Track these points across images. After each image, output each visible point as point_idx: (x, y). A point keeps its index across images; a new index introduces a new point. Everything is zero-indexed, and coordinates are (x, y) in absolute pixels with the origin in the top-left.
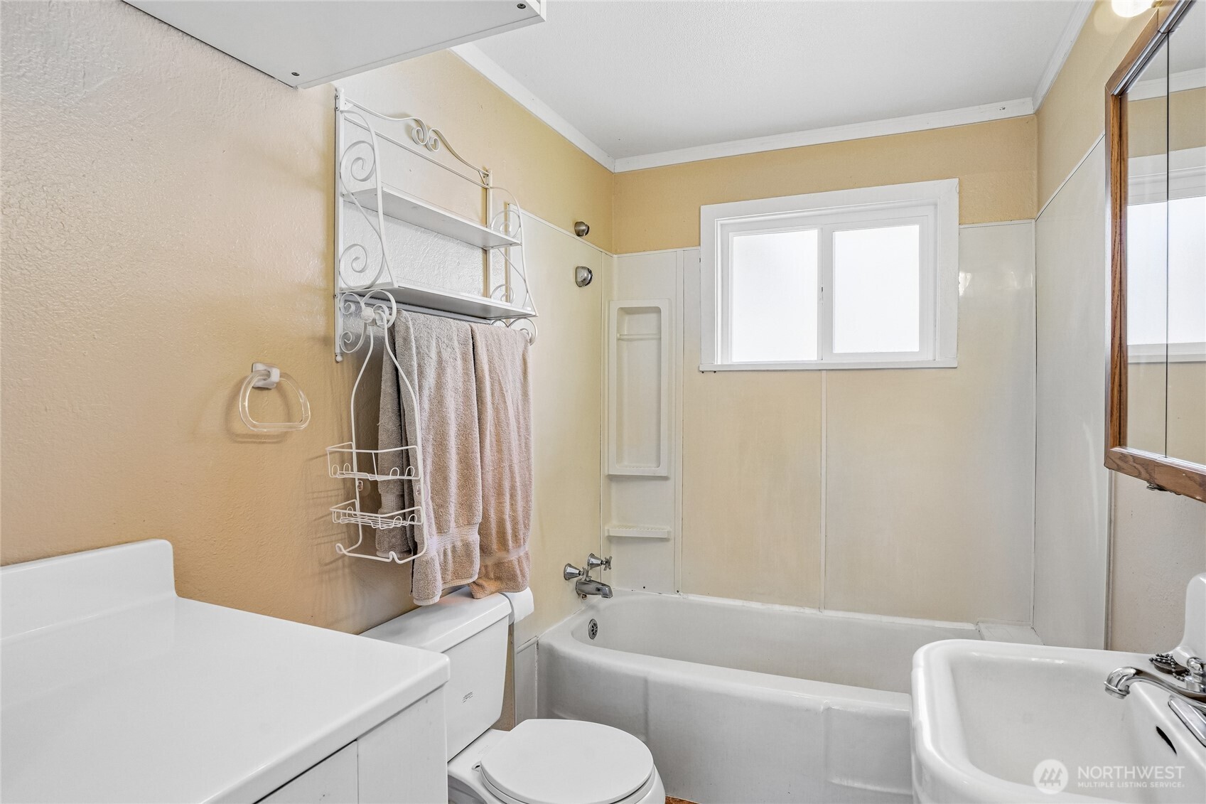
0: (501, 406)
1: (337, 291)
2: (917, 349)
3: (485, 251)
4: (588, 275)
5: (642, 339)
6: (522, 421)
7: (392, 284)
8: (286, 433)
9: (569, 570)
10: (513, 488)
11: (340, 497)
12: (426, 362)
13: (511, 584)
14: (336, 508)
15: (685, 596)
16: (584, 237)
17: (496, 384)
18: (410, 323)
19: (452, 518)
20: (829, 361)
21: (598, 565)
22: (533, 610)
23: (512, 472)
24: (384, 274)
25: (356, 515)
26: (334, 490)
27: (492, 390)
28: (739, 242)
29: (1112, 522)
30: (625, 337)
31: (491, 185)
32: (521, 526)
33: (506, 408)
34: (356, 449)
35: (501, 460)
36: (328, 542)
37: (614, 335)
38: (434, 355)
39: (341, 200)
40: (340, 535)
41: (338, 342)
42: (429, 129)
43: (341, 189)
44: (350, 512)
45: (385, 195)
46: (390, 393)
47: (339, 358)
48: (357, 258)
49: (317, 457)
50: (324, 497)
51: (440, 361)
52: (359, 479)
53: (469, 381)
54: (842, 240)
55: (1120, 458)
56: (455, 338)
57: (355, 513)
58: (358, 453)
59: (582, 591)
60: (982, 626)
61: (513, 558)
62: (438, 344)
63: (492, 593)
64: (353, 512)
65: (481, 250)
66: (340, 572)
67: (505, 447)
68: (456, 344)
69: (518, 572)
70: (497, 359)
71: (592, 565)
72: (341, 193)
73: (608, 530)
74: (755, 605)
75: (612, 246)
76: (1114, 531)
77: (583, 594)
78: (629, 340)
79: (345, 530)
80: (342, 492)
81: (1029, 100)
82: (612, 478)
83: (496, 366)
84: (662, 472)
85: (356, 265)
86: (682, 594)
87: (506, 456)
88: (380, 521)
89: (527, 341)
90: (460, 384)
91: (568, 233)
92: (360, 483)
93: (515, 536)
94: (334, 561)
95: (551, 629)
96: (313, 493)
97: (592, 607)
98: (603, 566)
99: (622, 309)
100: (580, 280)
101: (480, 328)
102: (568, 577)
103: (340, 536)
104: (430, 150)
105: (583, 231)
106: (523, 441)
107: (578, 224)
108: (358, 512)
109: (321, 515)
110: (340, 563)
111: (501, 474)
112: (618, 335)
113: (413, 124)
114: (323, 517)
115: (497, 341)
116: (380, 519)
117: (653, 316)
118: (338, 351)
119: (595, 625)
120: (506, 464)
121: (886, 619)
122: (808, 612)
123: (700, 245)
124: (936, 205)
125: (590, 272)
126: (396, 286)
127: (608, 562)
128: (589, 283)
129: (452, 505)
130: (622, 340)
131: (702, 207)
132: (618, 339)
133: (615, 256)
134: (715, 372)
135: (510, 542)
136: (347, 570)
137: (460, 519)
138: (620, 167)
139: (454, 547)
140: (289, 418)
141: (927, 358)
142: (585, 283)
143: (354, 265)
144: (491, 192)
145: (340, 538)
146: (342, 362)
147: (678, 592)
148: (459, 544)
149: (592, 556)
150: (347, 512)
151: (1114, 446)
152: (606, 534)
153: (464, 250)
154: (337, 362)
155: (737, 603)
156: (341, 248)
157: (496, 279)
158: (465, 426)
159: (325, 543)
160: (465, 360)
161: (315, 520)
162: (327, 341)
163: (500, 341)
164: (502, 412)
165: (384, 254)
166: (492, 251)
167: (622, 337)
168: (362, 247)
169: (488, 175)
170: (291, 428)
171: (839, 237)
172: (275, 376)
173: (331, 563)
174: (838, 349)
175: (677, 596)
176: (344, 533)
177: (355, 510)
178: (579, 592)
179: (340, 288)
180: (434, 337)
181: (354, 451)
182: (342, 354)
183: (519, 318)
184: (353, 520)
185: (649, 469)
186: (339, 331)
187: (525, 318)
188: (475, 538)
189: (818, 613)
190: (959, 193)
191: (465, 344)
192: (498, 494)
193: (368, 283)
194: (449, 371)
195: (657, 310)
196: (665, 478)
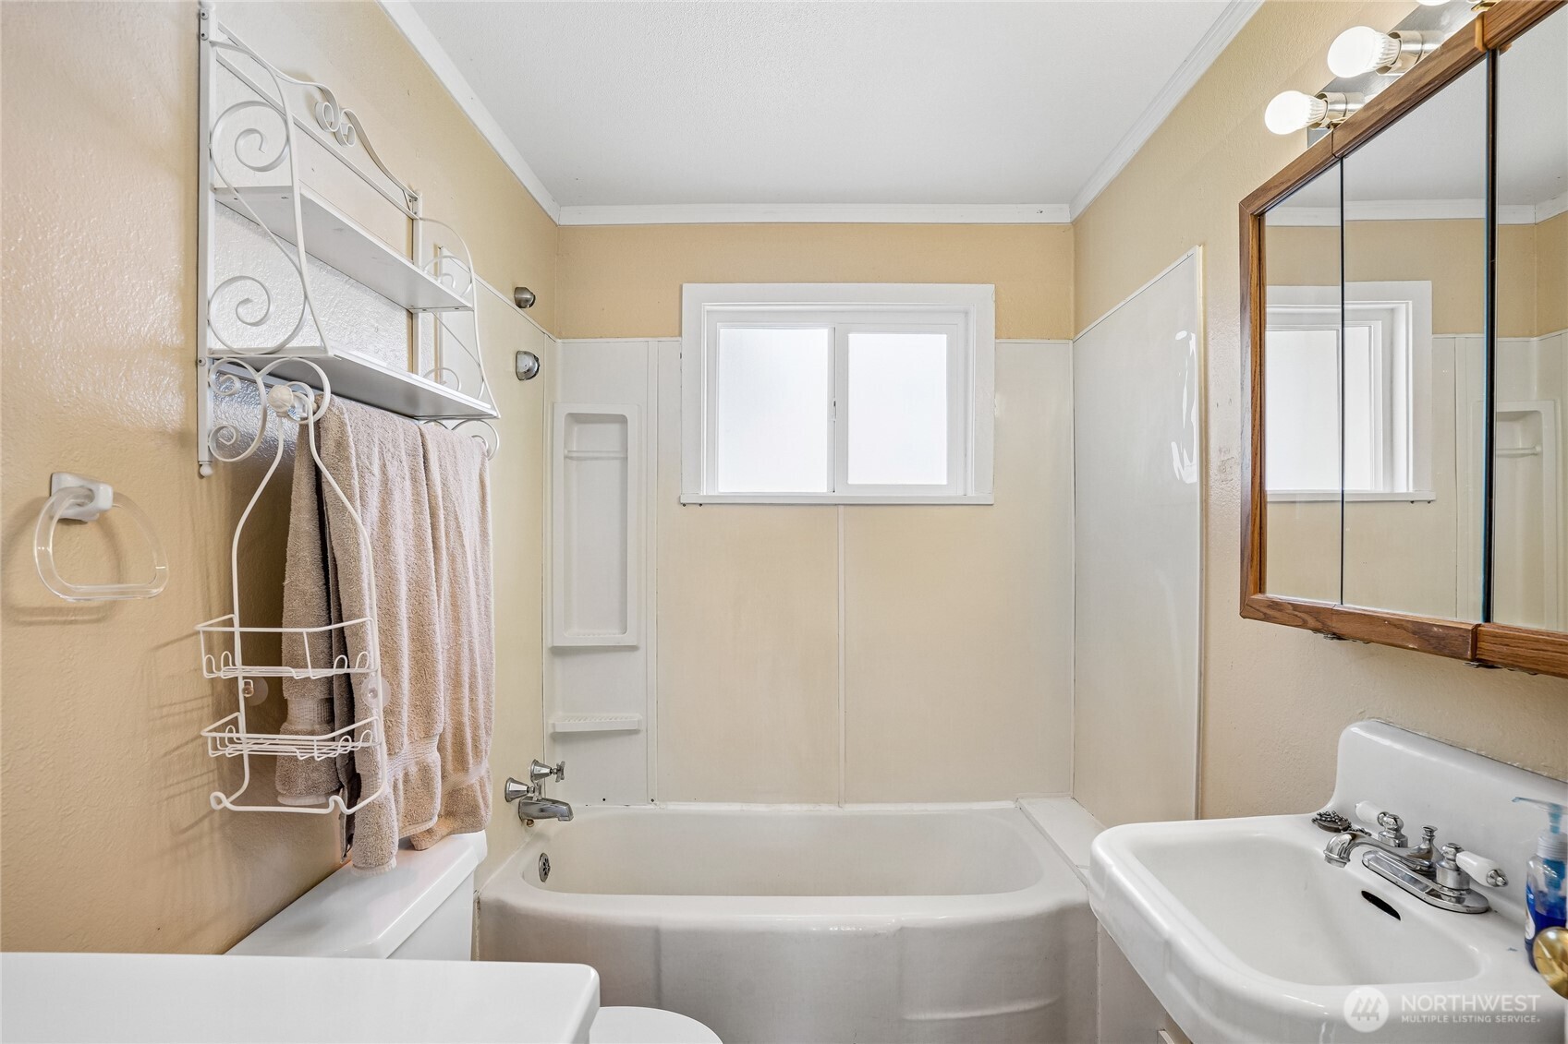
0: (458, 552)
1: (204, 355)
2: (945, 483)
3: (411, 315)
4: (534, 364)
5: (597, 458)
6: (481, 575)
7: (325, 350)
8: (113, 604)
9: (513, 787)
10: (473, 676)
11: (206, 709)
12: (366, 481)
13: (469, 820)
14: (210, 731)
15: (663, 806)
16: (528, 309)
17: (451, 518)
18: (346, 416)
19: (405, 730)
20: (842, 494)
21: (546, 775)
22: (486, 854)
23: (471, 650)
24: (305, 330)
25: (238, 739)
26: (196, 699)
27: (446, 526)
28: (728, 336)
29: (1203, 675)
30: (574, 455)
31: (420, 214)
32: (482, 732)
33: (464, 553)
34: (241, 626)
35: (457, 634)
36: (186, 792)
37: (560, 453)
38: (376, 469)
39: (210, 200)
40: (205, 777)
41: (205, 443)
42: (342, 109)
43: (213, 177)
44: (230, 735)
45: (304, 200)
46: (307, 532)
47: (206, 470)
48: (247, 301)
49: (167, 644)
50: (179, 714)
51: (385, 481)
52: (244, 678)
53: (421, 513)
54: (859, 343)
55: (1269, 606)
56: (402, 445)
57: (238, 735)
58: (242, 634)
59: (527, 815)
60: (1024, 802)
61: (473, 781)
62: (381, 453)
63: (443, 837)
64: (234, 735)
65: (405, 313)
66: (206, 841)
67: (463, 617)
68: (404, 457)
69: (481, 800)
70: (452, 479)
71: (535, 776)
72: (212, 185)
73: (554, 725)
74: (760, 808)
75: (557, 328)
76: (1204, 685)
77: (528, 820)
78: (579, 459)
79: (213, 766)
80: (209, 701)
81: (1066, 207)
82: (559, 652)
83: (452, 490)
84: (628, 639)
85: (246, 312)
86: (658, 803)
87: (464, 628)
88: (315, 747)
89: (484, 454)
90: (410, 517)
91: (509, 302)
92: (246, 683)
93: (476, 747)
94: (196, 823)
95: (493, 876)
96: (161, 707)
97: (540, 836)
98: (554, 777)
99: (571, 415)
100: (522, 369)
101: (430, 429)
102: (510, 797)
103: (205, 779)
104: (341, 142)
105: (527, 301)
106: (482, 603)
107: (518, 290)
108: (243, 734)
109: (175, 746)
110: (206, 823)
111: (458, 655)
112: (566, 452)
113: (318, 96)
114: (178, 748)
115: (451, 452)
116: (315, 743)
117: (614, 428)
118: (204, 457)
119: (547, 860)
120: (465, 640)
121: (918, 808)
122: (826, 809)
123: (680, 335)
124: (966, 313)
125: (537, 359)
126: (331, 354)
127: (560, 770)
128: (535, 375)
129: (405, 707)
130: (571, 458)
131: (685, 286)
132: (566, 457)
133: (559, 341)
134: (701, 505)
135: (471, 757)
136: (217, 836)
137: (414, 729)
138: (567, 217)
139: (406, 775)
140: (119, 573)
141: (955, 493)
142: (529, 375)
143: (240, 310)
144: (420, 226)
145: (207, 781)
146: (209, 477)
147: (652, 800)
148: (413, 770)
149: (536, 762)
150: (227, 735)
151: (1254, 593)
152: (551, 730)
153: (383, 308)
154: (201, 477)
155: (735, 808)
156: (212, 280)
157: (425, 358)
158: (416, 582)
159: (180, 794)
160: (414, 480)
161: (165, 754)
162: (185, 439)
163: (455, 452)
164: (459, 560)
165: (306, 297)
166: (421, 315)
167: (570, 455)
168: (261, 284)
169: (416, 199)
170: (122, 593)
171: (857, 341)
172: (105, 497)
173: (191, 827)
174: (855, 478)
175: (652, 806)
176: (212, 771)
177: (237, 732)
178: (524, 817)
179: (210, 349)
180: (376, 440)
181: (237, 629)
182: (213, 462)
183: (469, 420)
184: (229, 751)
185: (611, 636)
186: (208, 423)
187: (479, 420)
188: (434, 757)
189: (838, 809)
190: (995, 301)
191: (413, 455)
192: (455, 687)
193: (271, 344)
194: (397, 495)
195: (622, 420)
196: (633, 648)
